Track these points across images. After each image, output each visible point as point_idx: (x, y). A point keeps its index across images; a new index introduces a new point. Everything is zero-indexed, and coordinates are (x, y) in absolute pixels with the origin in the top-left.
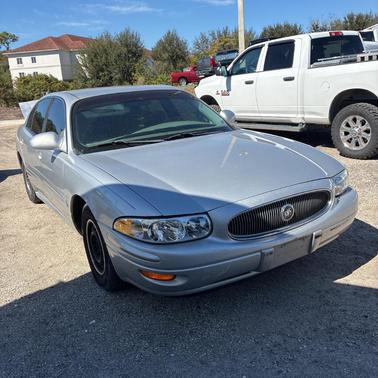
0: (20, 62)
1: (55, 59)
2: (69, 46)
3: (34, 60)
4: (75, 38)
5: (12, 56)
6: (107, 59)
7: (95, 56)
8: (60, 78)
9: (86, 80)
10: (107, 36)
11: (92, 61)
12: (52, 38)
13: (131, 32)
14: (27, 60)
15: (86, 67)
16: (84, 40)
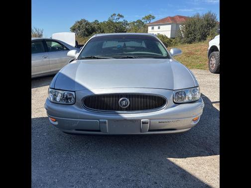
0: (153, 28)
1: (169, 27)
2: (177, 21)
3: (159, 28)
4: (181, 17)
5: (150, 26)
6: (195, 28)
7: (189, 26)
8: (169, 36)
9: (182, 38)
10: (198, 16)
11: (187, 29)
12: (170, 17)
13: (212, 13)
14: (156, 28)
15: (183, 32)
16: (185, 18)
